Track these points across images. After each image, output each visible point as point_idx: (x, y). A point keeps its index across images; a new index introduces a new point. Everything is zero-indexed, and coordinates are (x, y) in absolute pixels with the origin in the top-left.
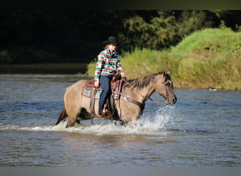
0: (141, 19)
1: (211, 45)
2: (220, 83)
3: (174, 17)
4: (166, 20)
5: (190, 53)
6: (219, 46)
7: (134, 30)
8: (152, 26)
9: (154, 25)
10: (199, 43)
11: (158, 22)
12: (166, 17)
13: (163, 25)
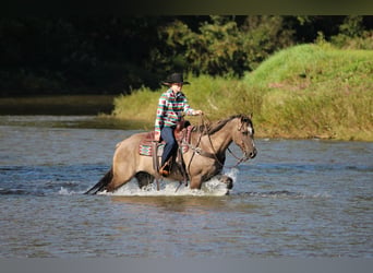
0: (186, 26)
1: (308, 71)
2: (326, 129)
3: (235, 24)
4: (224, 29)
5: (277, 83)
6: (320, 73)
7: (173, 45)
8: (202, 37)
9: (205, 35)
10: (291, 68)
11: (210, 31)
12: (223, 23)
13: (219, 36)
